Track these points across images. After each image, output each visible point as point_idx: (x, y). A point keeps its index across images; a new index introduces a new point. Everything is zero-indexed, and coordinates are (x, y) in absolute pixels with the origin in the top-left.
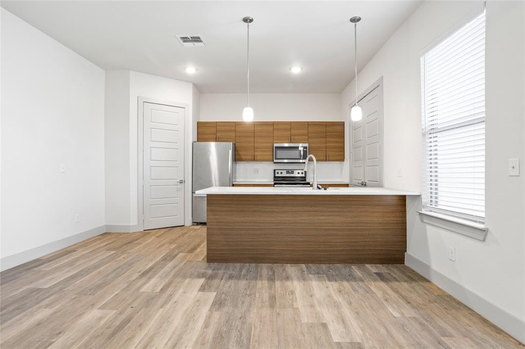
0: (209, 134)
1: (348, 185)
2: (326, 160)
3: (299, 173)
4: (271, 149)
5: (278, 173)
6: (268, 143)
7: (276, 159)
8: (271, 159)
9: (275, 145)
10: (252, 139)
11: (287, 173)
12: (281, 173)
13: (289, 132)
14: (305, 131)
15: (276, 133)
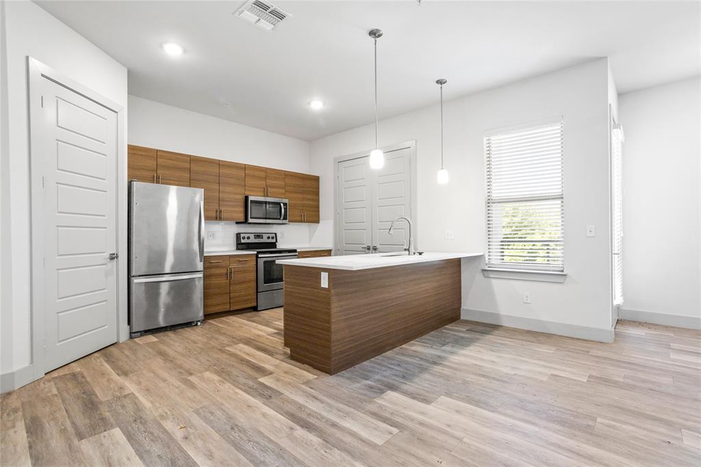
0: (143, 169)
1: (330, 251)
2: (301, 221)
3: (268, 238)
4: (242, 204)
5: (244, 238)
6: (238, 194)
7: (251, 218)
8: (241, 217)
9: (251, 198)
10: (216, 186)
11: (255, 238)
12: (248, 238)
13: (264, 182)
14: (282, 183)
15: (249, 181)
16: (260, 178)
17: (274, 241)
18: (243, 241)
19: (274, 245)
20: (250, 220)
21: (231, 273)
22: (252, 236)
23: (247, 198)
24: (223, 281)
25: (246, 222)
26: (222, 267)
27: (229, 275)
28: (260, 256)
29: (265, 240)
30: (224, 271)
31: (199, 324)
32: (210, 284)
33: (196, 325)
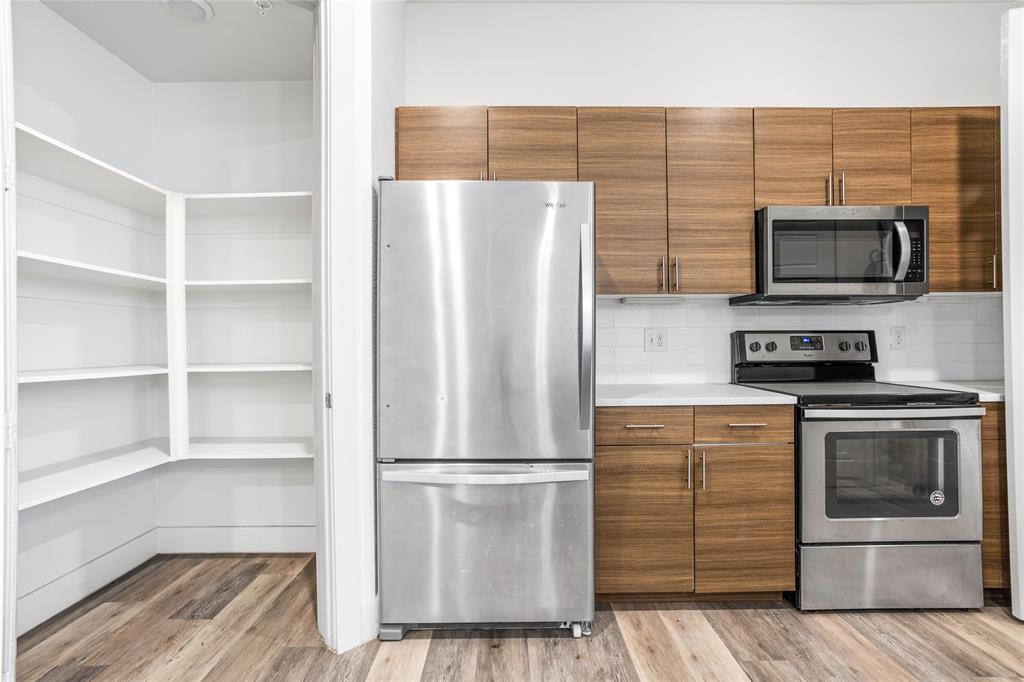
0: (456, 164)
3: (843, 347)
4: (747, 236)
5: (756, 347)
6: (733, 206)
7: (776, 280)
8: (744, 279)
9: (773, 215)
10: (657, 189)
11: (794, 347)
12: (771, 347)
13: (826, 159)
14: (899, 154)
15: (767, 162)
16: (809, 146)
17: (865, 356)
18: (751, 356)
19: (864, 372)
20: (773, 289)
21: (697, 466)
22: (783, 343)
23: (759, 216)
24: (670, 491)
25: (757, 295)
26: (666, 445)
27: (692, 472)
28: (809, 413)
29: (829, 353)
30: (672, 459)
31: (577, 631)
32: (626, 497)
33: (569, 632)
